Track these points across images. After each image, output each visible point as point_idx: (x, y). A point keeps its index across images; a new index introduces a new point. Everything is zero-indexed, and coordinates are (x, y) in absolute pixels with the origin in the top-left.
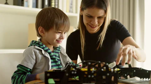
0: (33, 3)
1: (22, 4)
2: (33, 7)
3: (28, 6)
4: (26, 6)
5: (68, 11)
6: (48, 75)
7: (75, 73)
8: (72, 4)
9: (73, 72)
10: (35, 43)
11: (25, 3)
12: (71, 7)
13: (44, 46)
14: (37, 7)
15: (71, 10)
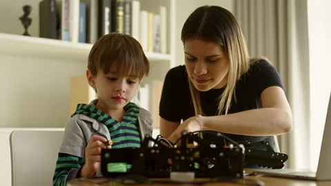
0: (80, 34)
1: (58, 36)
2: (80, 41)
3: (69, 39)
4: (65, 40)
5: (151, 49)
6: (107, 155)
7: (158, 151)
8: (158, 35)
9: (153, 151)
10: (82, 109)
11: (64, 33)
12: (157, 42)
13: (99, 113)
14: (87, 41)
15: (157, 47)
